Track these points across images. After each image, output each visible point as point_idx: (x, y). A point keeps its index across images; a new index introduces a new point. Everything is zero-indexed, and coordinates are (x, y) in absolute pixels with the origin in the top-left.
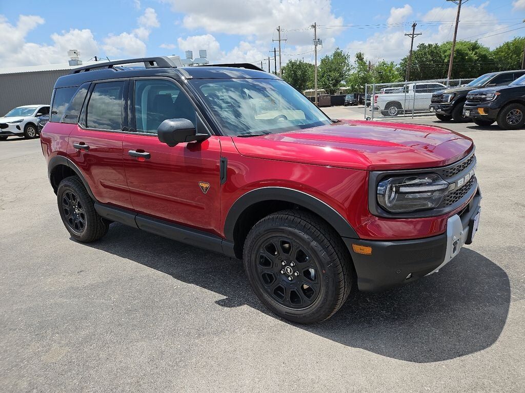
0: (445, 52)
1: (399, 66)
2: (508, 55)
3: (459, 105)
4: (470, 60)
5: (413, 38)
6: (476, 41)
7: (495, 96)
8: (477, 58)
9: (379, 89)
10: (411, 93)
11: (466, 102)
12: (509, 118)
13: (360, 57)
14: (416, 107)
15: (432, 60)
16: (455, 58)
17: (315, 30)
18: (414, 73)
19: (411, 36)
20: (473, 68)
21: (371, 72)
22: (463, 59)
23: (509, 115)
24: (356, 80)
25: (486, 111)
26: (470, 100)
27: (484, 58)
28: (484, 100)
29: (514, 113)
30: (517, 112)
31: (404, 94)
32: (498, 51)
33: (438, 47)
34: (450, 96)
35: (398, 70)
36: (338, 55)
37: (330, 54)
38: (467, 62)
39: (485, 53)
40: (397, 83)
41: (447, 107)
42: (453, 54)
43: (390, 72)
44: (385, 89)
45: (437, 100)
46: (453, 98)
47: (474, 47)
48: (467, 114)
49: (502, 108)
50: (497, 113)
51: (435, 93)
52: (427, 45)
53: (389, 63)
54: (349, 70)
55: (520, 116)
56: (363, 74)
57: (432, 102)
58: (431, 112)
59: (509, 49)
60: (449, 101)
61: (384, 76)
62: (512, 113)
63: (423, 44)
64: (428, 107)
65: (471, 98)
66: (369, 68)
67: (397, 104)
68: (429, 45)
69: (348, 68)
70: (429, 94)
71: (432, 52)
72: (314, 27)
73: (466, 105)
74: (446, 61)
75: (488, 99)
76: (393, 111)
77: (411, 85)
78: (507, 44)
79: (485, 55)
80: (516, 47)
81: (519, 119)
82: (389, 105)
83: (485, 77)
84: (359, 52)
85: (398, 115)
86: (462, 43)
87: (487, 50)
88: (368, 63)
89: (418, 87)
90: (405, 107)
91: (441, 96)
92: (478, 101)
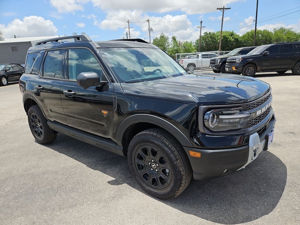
0: (218, 36)
1: (194, 44)
2: (249, 38)
3: (223, 65)
4: (230, 41)
5: (201, 29)
6: (233, 31)
7: (240, 60)
8: (233, 40)
9: (184, 56)
10: (200, 58)
11: (227, 64)
12: (248, 72)
13: (174, 39)
14: (203, 66)
15: (212, 41)
16: (222, 40)
17: (149, 23)
18: (202, 47)
19: (200, 28)
20: (232, 45)
21: (180, 47)
22: (227, 40)
23: (247, 70)
24: (172, 51)
25: (236, 68)
26: (228, 63)
27: (237, 40)
28: (235, 62)
29: (250, 69)
30: (251, 68)
31: (196, 59)
32: (244, 36)
33: (214, 34)
34: (219, 60)
35: (194, 46)
36: (162, 37)
37: (158, 36)
38: (229, 42)
39: (237, 37)
40: (194, 53)
41: (218, 66)
42: (221, 38)
43: (190, 47)
44: (188, 56)
45: (213, 62)
46: (221, 61)
47: (232, 34)
48: (227, 70)
49: (244, 66)
50: (241, 69)
51: (212, 58)
52: (208, 33)
53: (189, 42)
54: (169, 45)
55: (252, 71)
56: (176, 48)
57: (211, 63)
58: (210, 69)
59: (249, 35)
60: (218, 63)
61: (187, 49)
62: (248, 69)
63: (206, 32)
64: (209, 66)
65: (229, 61)
66: (179, 44)
67: (193, 65)
68: (209, 33)
69: (168, 44)
70: (209, 59)
71: (211, 36)
72: (148, 21)
73: (227, 65)
74: (218, 41)
75: (237, 62)
76: (191, 69)
77: (200, 54)
78: (248, 33)
79: (237, 38)
80: (252, 34)
81: (252, 72)
82: (189, 65)
83: (236, 50)
84: (173, 36)
85: (194, 71)
86: (226, 32)
87: (238, 36)
88: (178, 42)
89: (203, 55)
90: (197, 66)
91: (214, 60)
92: (232, 63)
